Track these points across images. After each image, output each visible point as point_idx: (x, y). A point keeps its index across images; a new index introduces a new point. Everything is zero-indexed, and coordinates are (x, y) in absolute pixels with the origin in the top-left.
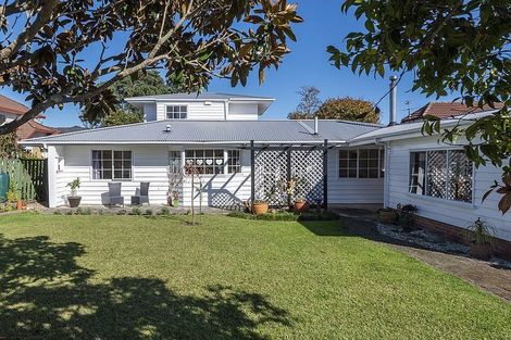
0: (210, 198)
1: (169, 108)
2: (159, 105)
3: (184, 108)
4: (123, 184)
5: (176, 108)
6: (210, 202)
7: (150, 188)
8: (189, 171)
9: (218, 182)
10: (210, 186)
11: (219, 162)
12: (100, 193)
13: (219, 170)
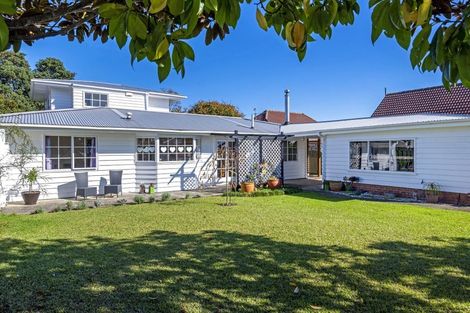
0: (182, 182)
1: (88, 96)
2: (75, 90)
3: (105, 97)
4: (90, 173)
5: (96, 96)
6: (182, 186)
7: (123, 177)
8: (164, 158)
9: (189, 168)
10: (183, 171)
11: (189, 149)
12: (56, 186)
13: (189, 157)
